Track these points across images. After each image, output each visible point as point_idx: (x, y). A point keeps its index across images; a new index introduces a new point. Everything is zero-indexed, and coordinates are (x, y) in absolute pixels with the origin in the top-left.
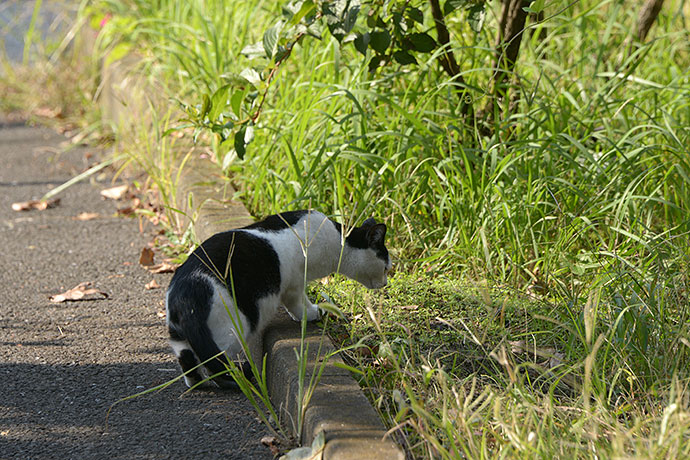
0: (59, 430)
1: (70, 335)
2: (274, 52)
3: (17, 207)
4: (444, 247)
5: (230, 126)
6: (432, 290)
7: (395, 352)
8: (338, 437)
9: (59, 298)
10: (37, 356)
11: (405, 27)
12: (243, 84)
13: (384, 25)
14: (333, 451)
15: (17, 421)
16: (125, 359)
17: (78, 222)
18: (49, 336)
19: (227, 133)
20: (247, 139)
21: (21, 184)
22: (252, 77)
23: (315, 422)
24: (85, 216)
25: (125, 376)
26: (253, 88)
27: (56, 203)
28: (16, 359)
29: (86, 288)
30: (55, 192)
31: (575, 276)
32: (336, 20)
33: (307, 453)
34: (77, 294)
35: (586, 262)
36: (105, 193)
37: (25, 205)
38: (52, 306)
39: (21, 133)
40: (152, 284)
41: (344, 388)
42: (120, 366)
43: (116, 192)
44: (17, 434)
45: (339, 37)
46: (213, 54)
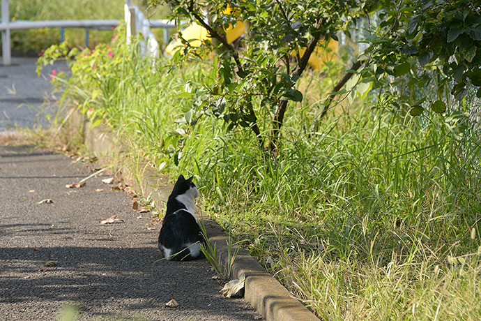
0: (126, 273)
1: (114, 237)
2: (190, 122)
3: (68, 186)
4: (262, 202)
5: (172, 152)
6: (261, 220)
7: (261, 243)
8: (250, 275)
9: (104, 222)
10: (105, 245)
11: (245, 112)
12: (177, 135)
13: (235, 111)
14: (250, 280)
15: (108, 270)
16: (141, 246)
17: (96, 193)
18: (106, 237)
19: (172, 155)
20: (179, 158)
21: (65, 177)
22: (182, 132)
23: (238, 270)
24: (98, 190)
25: (144, 252)
26: (182, 137)
27: (84, 185)
28: (96, 246)
29: (115, 218)
30: (84, 180)
31: (317, 214)
32: (216, 109)
33: (237, 282)
34: (111, 221)
35: (321, 209)
36: (103, 181)
37: (71, 185)
38: (101, 225)
39: (52, 157)
40: (140, 217)
41: (245, 256)
42: (141, 249)
43: (108, 181)
44: (110, 275)
45: (217, 116)
46: (153, 124)
